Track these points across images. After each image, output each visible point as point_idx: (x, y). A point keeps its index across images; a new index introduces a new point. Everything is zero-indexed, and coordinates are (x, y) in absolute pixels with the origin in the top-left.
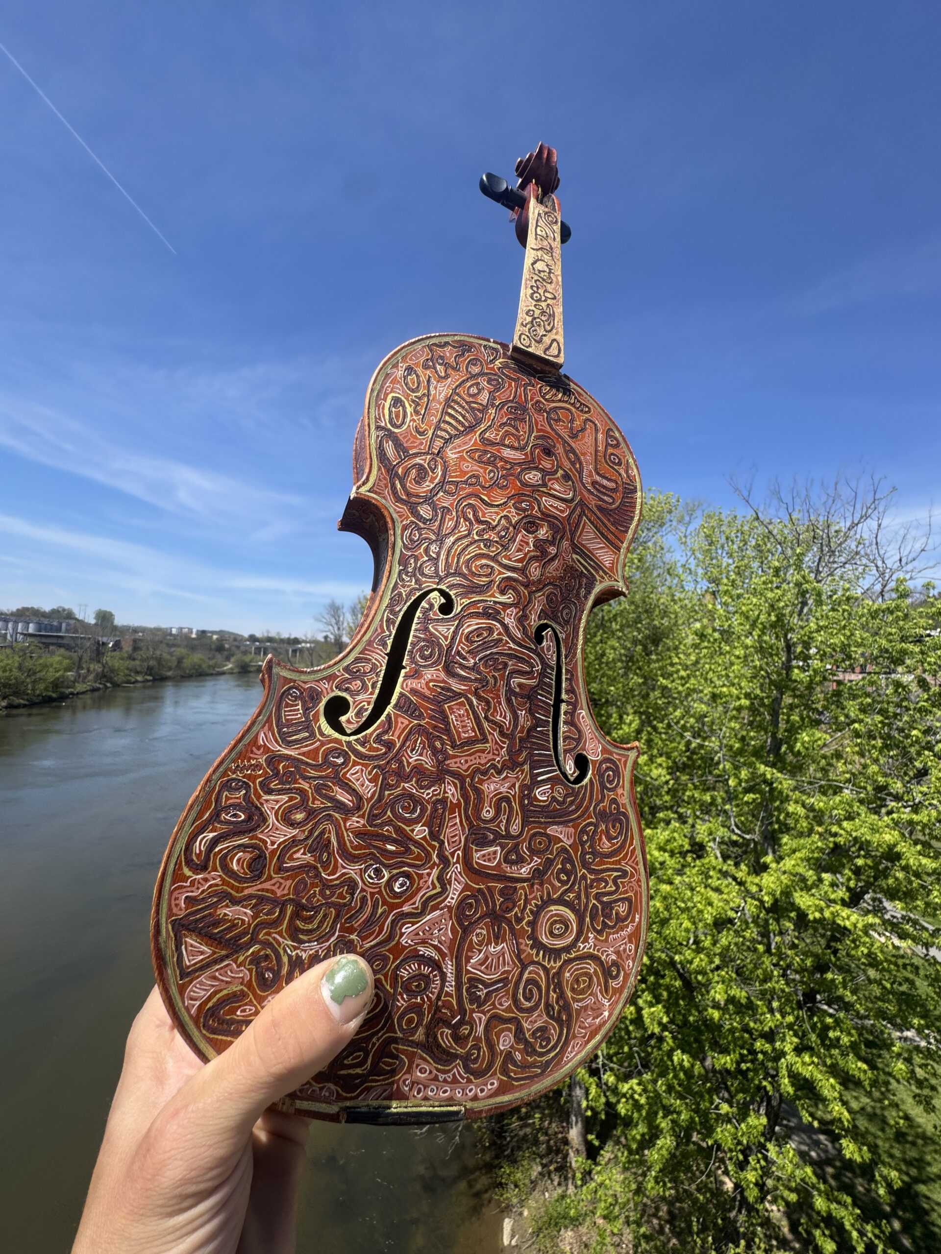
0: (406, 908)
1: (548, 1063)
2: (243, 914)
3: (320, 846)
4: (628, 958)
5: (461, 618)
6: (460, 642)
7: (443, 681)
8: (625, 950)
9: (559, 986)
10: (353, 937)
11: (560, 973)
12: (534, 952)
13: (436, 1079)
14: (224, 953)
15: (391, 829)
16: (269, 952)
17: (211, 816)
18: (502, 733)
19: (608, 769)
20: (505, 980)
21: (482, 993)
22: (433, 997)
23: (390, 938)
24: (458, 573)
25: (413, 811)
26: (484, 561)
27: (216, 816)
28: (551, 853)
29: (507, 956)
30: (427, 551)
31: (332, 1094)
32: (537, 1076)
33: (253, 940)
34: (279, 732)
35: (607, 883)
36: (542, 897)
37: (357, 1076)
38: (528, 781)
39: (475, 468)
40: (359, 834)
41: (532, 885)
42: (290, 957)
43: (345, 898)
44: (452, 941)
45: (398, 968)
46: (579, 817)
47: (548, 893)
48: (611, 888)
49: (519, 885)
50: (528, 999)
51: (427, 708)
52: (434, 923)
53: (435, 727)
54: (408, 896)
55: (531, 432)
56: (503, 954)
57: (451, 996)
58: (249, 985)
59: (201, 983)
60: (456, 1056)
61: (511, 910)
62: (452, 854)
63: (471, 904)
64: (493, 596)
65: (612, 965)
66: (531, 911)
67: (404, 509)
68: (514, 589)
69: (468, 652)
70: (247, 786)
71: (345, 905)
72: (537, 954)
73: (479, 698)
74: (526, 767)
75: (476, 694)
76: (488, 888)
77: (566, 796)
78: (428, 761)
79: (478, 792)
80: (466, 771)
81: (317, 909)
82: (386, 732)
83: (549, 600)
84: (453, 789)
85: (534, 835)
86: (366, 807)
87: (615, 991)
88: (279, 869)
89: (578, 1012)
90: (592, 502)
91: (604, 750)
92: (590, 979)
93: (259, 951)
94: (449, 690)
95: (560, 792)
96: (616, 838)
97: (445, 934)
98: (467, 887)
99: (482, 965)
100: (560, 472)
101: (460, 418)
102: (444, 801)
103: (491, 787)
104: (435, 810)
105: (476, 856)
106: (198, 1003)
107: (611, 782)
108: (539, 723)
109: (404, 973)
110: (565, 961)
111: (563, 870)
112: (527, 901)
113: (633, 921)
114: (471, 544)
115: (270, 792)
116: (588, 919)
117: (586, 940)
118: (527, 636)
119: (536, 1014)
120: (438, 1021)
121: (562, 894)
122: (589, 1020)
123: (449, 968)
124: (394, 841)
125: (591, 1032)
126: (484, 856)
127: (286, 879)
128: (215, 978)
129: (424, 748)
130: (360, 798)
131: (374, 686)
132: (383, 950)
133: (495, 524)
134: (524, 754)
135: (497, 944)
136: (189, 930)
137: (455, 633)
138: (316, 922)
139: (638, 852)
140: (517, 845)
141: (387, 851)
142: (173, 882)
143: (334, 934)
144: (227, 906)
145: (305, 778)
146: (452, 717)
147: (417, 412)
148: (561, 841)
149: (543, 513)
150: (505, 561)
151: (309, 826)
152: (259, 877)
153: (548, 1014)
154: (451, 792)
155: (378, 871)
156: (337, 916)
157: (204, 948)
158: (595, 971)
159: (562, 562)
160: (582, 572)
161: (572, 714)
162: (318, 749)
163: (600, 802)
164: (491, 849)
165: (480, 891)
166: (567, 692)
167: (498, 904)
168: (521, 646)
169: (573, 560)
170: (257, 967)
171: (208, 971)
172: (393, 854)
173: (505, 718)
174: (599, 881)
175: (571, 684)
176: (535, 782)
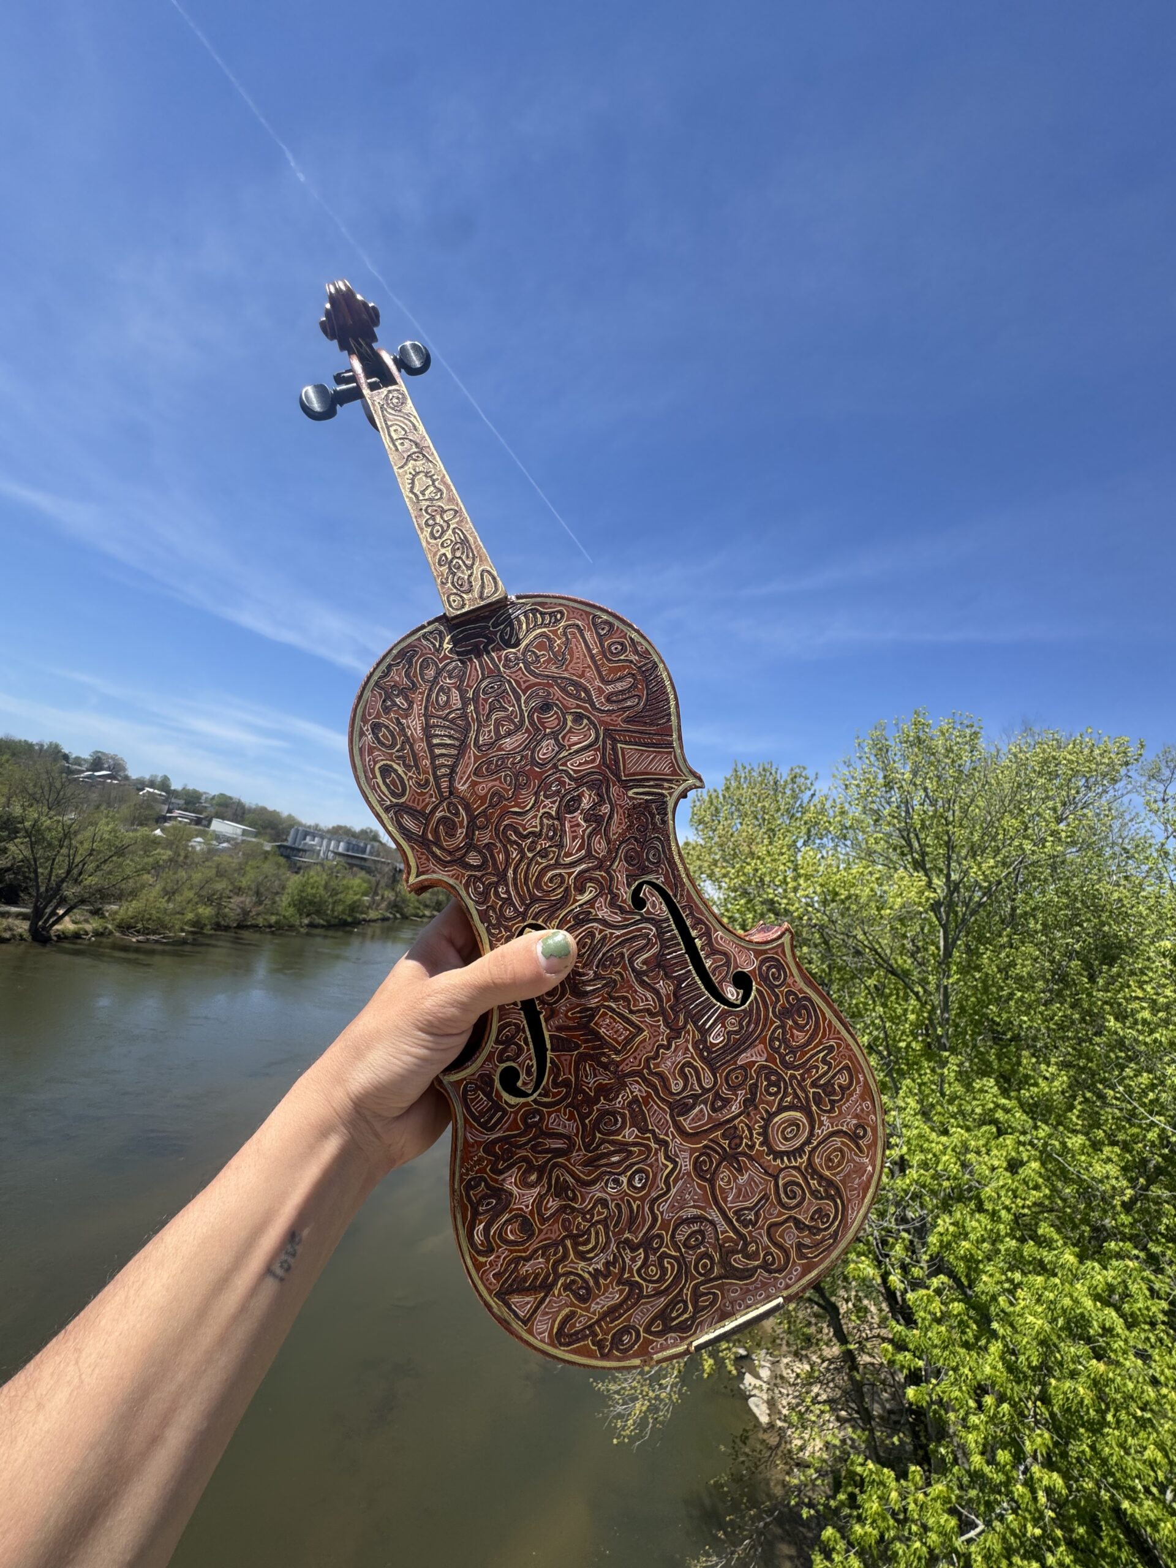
0: (654, 1195)
1: (836, 1232)
2: (537, 1265)
4: (868, 1114)
7: (578, 1005)
8: (862, 1110)
9: (815, 1173)
10: (627, 1235)
11: (810, 1163)
12: (779, 1161)
13: (748, 1290)
14: (542, 1295)
15: (607, 1145)
16: (572, 1277)
17: (472, 1214)
18: (652, 1015)
19: (769, 968)
20: (766, 1197)
21: (751, 1215)
22: (713, 1240)
23: (655, 1219)
24: (535, 900)
25: (616, 1121)
26: (549, 874)
27: (475, 1211)
28: (752, 1078)
29: (756, 1178)
30: (497, 894)
31: (675, 1339)
32: (831, 1245)
33: (557, 1277)
34: (480, 1124)
35: (817, 1068)
36: (762, 1118)
37: (687, 1320)
38: (698, 1036)
39: (490, 784)
40: (586, 1164)
41: (748, 1114)
42: (589, 1273)
43: (603, 1213)
44: (705, 1195)
45: (673, 1237)
46: (762, 1031)
47: (767, 1111)
48: (823, 1069)
49: (736, 1122)
50: (794, 1198)
51: (577, 1037)
52: (681, 1192)
53: (593, 1048)
54: (649, 1184)
55: (518, 700)
56: (753, 1179)
57: (726, 1232)
58: (573, 1305)
59: (540, 1321)
60: (755, 1268)
61: (741, 1144)
62: (667, 1134)
63: (704, 1160)
64: (576, 901)
65: (856, 1129)
66: (758, 1134)
67: (456, 869)
68: (591, 880)
69: (584, 966)
70: (482, 1179)
71: (606, 1218)
72: (782, 1161)
73: (615, 1000)
74: (690, 1026)
75: (611, 998)
76: (711, 1140)
77: (740, 1024)
78: (604, 1078)
79: (661, 1076)
80: (639, 1065)
81: (588, 1232)
82: (557, 1075)
83: (628, 859)
84: (637, 1086)
85: (728, 1074)
86: (578, 1141)
87: (869, 1147)
88: (543, 1221)
89: (842, 1181)
90: (619, 721)
91: (757, 954)
92: (841, 1151)
93: (565, 1280)
94: (587, 1009)
95: (732, 1023)
96: (807, 1023)
97: (696, 1193)
98: (693, 1151)
99: (738, 1197)
100: (569, 718)
101: (449, 742)
102: (635, 1100)
103: (667, 1065)
104: (632, 1111)
105: (687, 1123)
106: (546, 1334)
107: (778, 979)
108: (680, 980)
109: (680, 1238)
110: (810, 1152)
111: (770, 1085)
112: (750, 1129)
113: (858, 1082)
114: (529, 865)
115: (501, 1172)
116: (814, 1108)
117: (821, 1124)
118: (627, 912)
119: (805, 1204)
120: (726, 1254)
121: (779, 1104)
122: (857, 1181)
123: (714, 1214)
124: (615, 1153)
125: (863, 1189)
126: (693, 1119)
127: (553, 1223)
128: (547, 1313)
129: (594, 1069)
130: (569, 1138)
131: (527, 1044)
132: (655, 1231)
133: (538, 830)
134: (682, 1017)
135: (743, 1175)
136: (509, 1294)
138: (593, 1240)
139: (835, 1022)
140: (717, 1092)
141: (614, 1163)
142: (478, 1271)
143: (611, 1241)
144: (524, 1265)
145: (520, 1147)
146: (602, 1031)
147: (408, 767)
148: (754, 1062)
149: (575, 780)
150: (568, 860)
151: (545, 1180)
152: (533, 1234)
153: (817, 1198)
154: (637, 1089)
155: (617, 1182)
156: (606, 1227)
157: (527, 1299)
158: (843, 1143)
159: (621, 811)
160: (647, 800)
161: (710, 943)
162: (515, 1119)
163: (777, 1003)
164: (697, 1109)
165: (705, 1147)
166: (693, 927)
167: (726, 1146)
168: (626, 926)
169: (631, 798)
170: (572, 1291)
171: (540, 1311)
172: (620, 1162)
173: (647, 1000)
174: (809, 1071)
175: (694, 917)
176: (704, 1032)
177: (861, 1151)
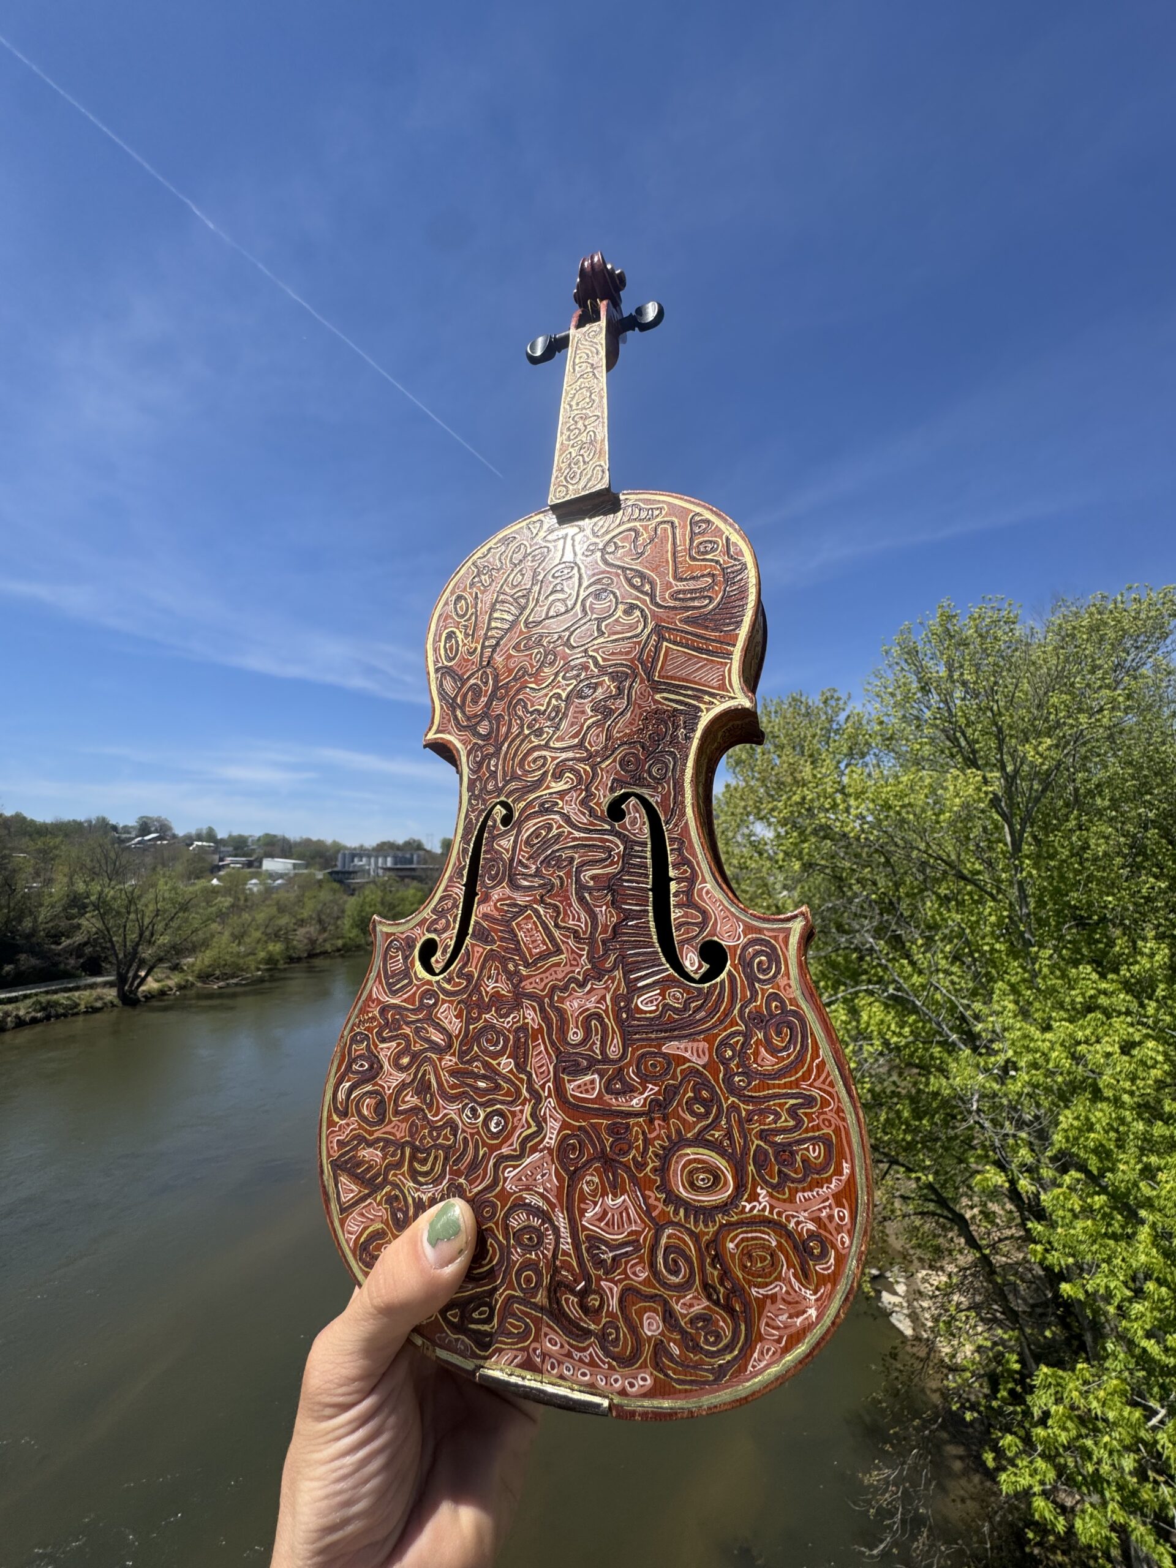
0: (505, 1150)
1: (724, 1368)
2: (375, 1155)
3: (423, 1088)
4: (839, 1229)
5: (520, 824)
6: (521, 850)
7: (510, 898)
8: (831, 1217)
9: (720, 1260)
10: (462, 1180)
11: (716, 1241)
12: (671, 1209)
13: (569, 1355)
14: (367, 1191)
15: (480, 1065)
16: (398, 1193)
17: (346, 1068)
18: (578, 939)
19: (758, 953)
20: (633, 1241)
21: (608, 1256)
22: (550, 1255)
23: (495, 1182)
24: (515, 777)
25: (496, 1044)
26: (536, 754)
27: (349, 1066)
28: (674, 1077)
29: (632, 1211)
30: (488, 765)
31: (466, 1348)
32: (708, 1383)
33: (385, 1181)
34: (388, 984)
35: (778, 1116)
36: (669, 1137)
37: (486, 1334)
38: (623, 989)
39: (522, 659)
40: (453, 1073)
41: (651, 1121)
42: (414, 1198)
43: (449, 1140)
44: (560, 1189)
45: (507, 1216)
46: (714, 1027)
47: (678, 1132)
48: (788, 1122)
49: (632, 1121)
50: (676, 1273)
51: (496, 931)
52: (536, 1167)
53: (506, 949)
54: (504, 1135)
55: (580, 584)
56: (626, 1209)
57: (569, 1255)
58: (387, 1225)
59: (354, 1219)
60: (588, 1333)
61: (626, 1153)
62: (543, 1087)
63: (573, 1146)
64: (548, 787)
65: (811, 1239)
66: (656, 1155)
67: (467, 735)
68: (572, 770)
69: (528, 859)
70: (367, 1038)
71: (450, 1147)
72: (676, 1212)
73: (547, 905)
74: (618, 974)
75: (542, 901)
76: (592, 1125)
77: (688, 1001)
78: (504, 988)
79: (561, 1013)
80: (542, 991)
81: (428, 1151)
82: (465, 965)
83: (623, 763)
84: (532, 1013)
85: (643, 1055)
86: (456, 1045)
87: (823, 1280)
88: (397, 1113)
89: (761, 1302)
90: (676, 618)
91: (748, 929)
92: (773, 1256)
93: (391, 1191)
94: (516, 905)
95: (676, 997)
96: (785, 1048)
97: (550, 1181)
98: (564, 1126)
99: (601, 1220)
100: (621, 607)
101: (506, 617)
102: (524, 1027)
103: (573, 1005)
104: (517, 1040)
105: (570, 1087)
106: (354, 1237)
107: (765, 971)
108: (628, 915)
109: (514, 1224)
110: (722, 1226)
111: (697, 1099)
112: (646, 1141)
113: (839, 1171)
114: (523, 741)
115: (383, 1041)
116: (751, 1168)
117: (754, 1197)
118: (596, 817)
119: (690, 1294)
120: (560, 1284)
121: (700, 1132)
122: (784, 1317)
123: (561, 1221)
124: (484, 1077)
125: (790, 1337)
126: (579, 1086)
127: (402, 1121)
128: (362, 1215)
129: (498, 974)
130: (450, 1036)
131: (455, 920)
132: (490, 1196)
133: (543, 708)
134: (612, 958)
135: (615, 1196)
136: (342, 1170)
137: (515, 842)
138: (429, 1164)
139: (831, 1066)
140: (621, 1069)
141: (478, 1088)
142: (328, 1128)
143: (444, 1177)
144: (364, 1148)
145: (408, 1024)
146: (521, 934)
147: (467, 635)
148: (686, 1060)
149: (601, 668)
150: (558, 745)
151: (413, 1069)
152: (383, 1121)
153: (709, 1297)
154: (531, 1017)
155: (473, 1110)
156: (446, 1159)
157: (353, 1187)
158: (780, 1244)
159: (637, 711)
160: (675, 710)
161: (689, 893)
162: (415, 993)
163: (750, 1001)
164: (588, 1078)
165: (580, 1128)
166: (676, 866)
167: (608, 1145)
168: (591, 831)
169: (656, 702)
170: (391, 1204)
171: (358, 1209)
172: (486, 1091)
173: (579, 920)
174: (763, 1113)
175: (681, 854)
176: (633, 990)
177: (806, 1277)
